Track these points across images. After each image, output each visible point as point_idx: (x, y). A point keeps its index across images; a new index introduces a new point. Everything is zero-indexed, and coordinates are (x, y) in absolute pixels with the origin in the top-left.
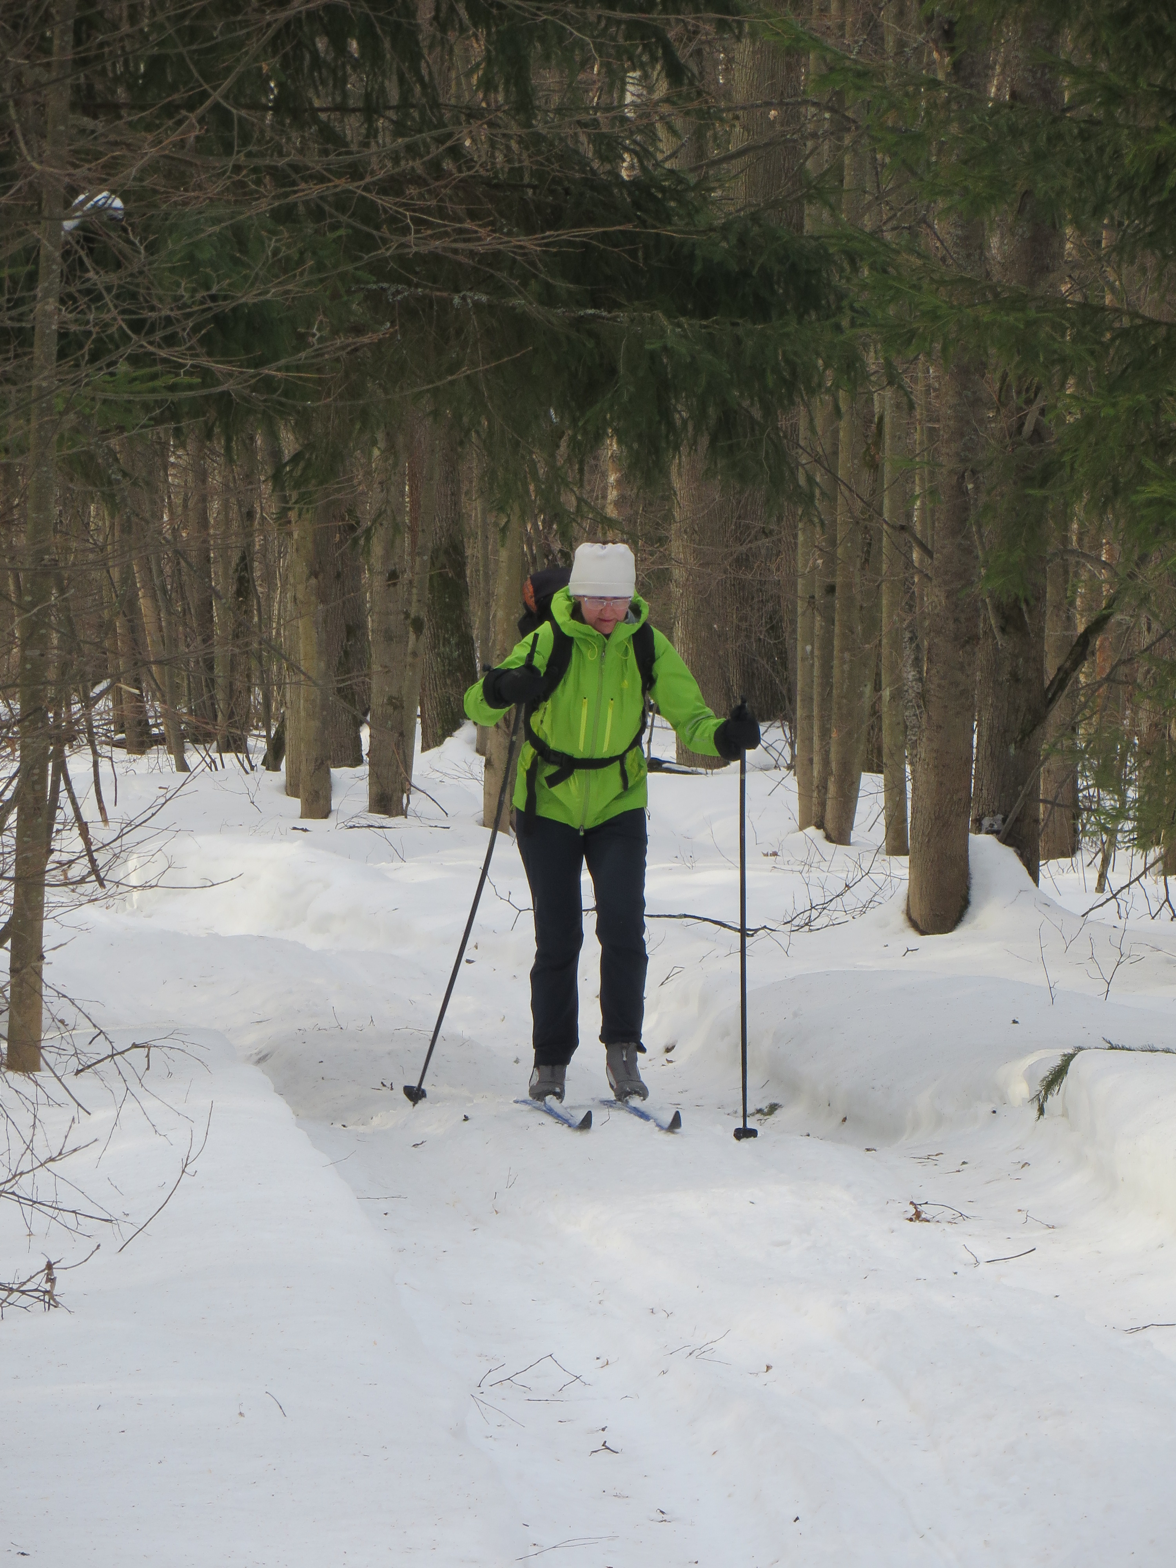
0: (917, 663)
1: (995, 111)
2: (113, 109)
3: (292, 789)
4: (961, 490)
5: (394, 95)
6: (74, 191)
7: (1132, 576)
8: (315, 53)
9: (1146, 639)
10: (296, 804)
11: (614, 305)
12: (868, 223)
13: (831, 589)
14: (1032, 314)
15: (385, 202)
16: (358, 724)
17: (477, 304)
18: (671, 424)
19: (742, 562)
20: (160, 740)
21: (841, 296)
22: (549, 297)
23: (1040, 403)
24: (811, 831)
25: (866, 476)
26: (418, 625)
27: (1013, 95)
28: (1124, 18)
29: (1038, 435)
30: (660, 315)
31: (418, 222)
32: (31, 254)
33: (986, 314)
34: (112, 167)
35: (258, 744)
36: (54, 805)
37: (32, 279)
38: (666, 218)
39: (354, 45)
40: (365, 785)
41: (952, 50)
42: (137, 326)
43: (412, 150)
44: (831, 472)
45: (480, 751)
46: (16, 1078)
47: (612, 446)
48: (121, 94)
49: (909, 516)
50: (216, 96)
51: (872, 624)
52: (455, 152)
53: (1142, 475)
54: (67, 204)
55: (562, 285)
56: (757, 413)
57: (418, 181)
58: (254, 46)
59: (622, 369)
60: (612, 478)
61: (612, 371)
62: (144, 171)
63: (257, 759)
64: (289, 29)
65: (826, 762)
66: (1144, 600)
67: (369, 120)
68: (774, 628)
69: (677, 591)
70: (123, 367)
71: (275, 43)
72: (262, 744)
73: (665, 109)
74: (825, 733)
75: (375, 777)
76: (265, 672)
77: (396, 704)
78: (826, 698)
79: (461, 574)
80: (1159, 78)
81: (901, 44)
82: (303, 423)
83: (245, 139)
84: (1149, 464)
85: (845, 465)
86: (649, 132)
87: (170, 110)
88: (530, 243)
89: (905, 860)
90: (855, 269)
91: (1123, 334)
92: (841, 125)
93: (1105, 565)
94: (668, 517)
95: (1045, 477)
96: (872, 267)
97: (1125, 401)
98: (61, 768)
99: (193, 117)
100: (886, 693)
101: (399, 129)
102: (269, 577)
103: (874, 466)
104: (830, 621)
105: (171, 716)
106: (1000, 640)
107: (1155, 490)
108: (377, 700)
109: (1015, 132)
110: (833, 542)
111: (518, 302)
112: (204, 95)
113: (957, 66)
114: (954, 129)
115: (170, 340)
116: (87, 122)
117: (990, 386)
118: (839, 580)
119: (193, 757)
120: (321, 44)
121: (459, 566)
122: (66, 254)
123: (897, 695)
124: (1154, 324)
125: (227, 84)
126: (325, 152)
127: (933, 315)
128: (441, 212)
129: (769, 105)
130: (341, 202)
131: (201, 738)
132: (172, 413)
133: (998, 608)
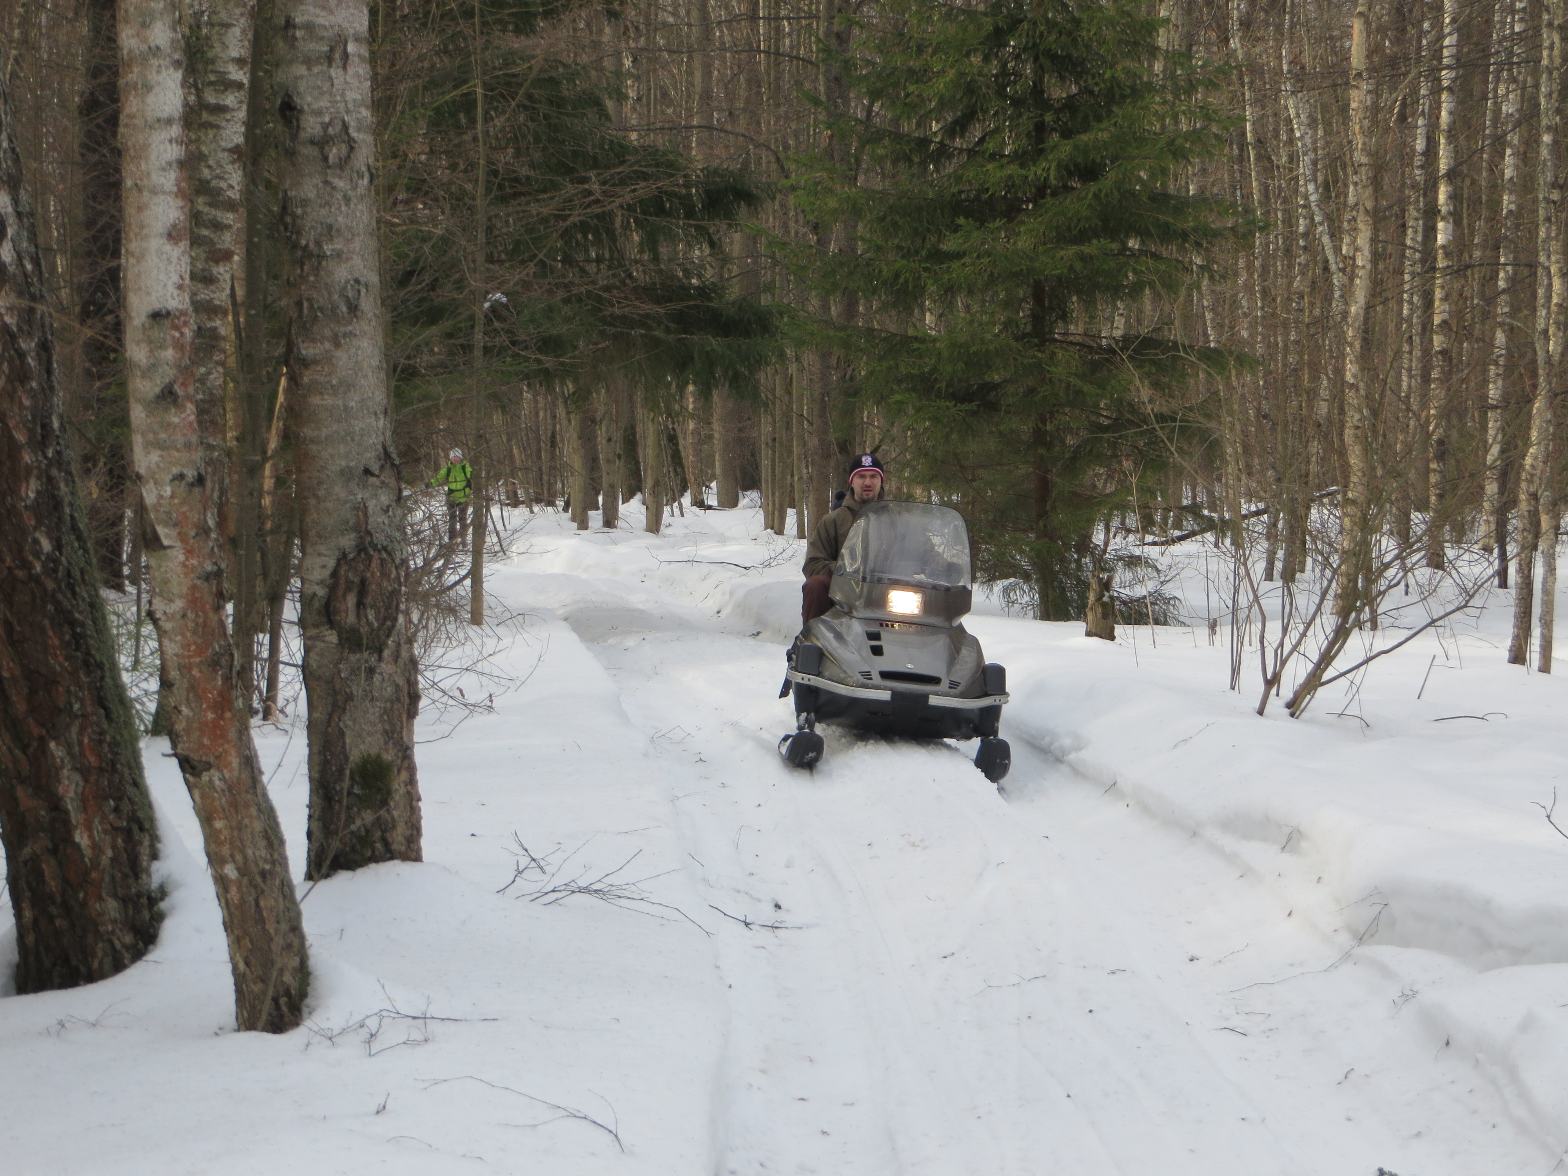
0: (807, 467)
1: (834, 256)
2: (500, 262)
3: (573, 519)
4: (823, 400)
5: (607, 256)
6: (488, 293)
7: (889, 431)
8: (577, 241)
9: (893, 456)
10: (575, 525)
11: (692, 333)
12: (785, 301)
13: (774, 440)
14: (849, 332)
15: (605, 295)
16: (598, 494)
17: (641, 335)
18: (715, 378)
19: (741, 430)
20: (523, 503)
21: (777, 328)
22: (668, 331)
23: (852, 367)
24: (769, 530)
25: (787, 397)
26: (619, 457)
27: (840, 250)
28: (882, 219)
29: (852, 379)
30: (710, 337)
31: (618, 302)
32: (472, 318)
33: (832, 333)
34: (501, 284)
35: (560, 503)
36: (486, 526)
37: (473, 327)
38: (711, 299)
39: (590, 237)
40: (601, 517)
41: (817, 234)
42: (513, 343)
43: (614, 275)
44: (774, 394)
45: (644, 504)
46: (475, 627)
47: (691, 388)
48: (503, 256)
49: (803, 410)
50: (541, 256)
51: (790, 452)
52: (630, 276)
53: (892, 392)
54: (485, 297)
55: (672, 326)
56: (746, 373)
57: (617, 288)
58: (555, 236)
59: (696, 357)
60: (691, 400)
61: (692, 358)
62: (515, 285)
63: (560, 509)
64: (567, 231)
65: (774, 504)
66: (893, 441)
67: (598, 265)
68: (753, 455)
69: (716, 442)
70: (508, 359)
71: (562, 236)
72: (562, 503)
73: (709, 259)
74: (773, 494)
75: (605, 514)
76: (562, 476)
77: (612, 486)
78: (773, 481)
79: (635, 437)
80: (896, 241)
81: (797, 233)
82: (575, 381)
83: (552, 273)
84: (895, 387)
85: (779, 392)
86: (702, 266)
87: (523, 262)
88: (660, 310)
89: (805, 541)
90: (782, 318)
91: (884, 339)
92: (775, 263)
93: (878, 427)
94: (712, 415)
95: (856, 393)
96: (789, 317)
97: (885, 364)
98: (488, 510)
99: (532, 264)
100: (796, 478)
101: (610, 268)
102: (562, 440)
103: (790, 393)
104: (774, 452)
105: (527, 492)
106: (839, 456)
107: (897, 397)
108: (605, 485)
109: (842, 264)
110: (774, 421)
111: (656, 333)
112: (535, 256)
113: (819, 240)
114: (818, 263)
115: (526, 348)
116: (492, 266)
117: (833, 362)
118: (777, 436)
119: (536, 509)
120: (579, 236)
121: (634, 434)
122: (486, 317)
123: (801, 478)
124: (896, 335)
125: (545, 251)
126: (582, 277)
127: (812, 334)
128: (626, 298)
129: (747, 257)
130: (589, 294)
131: (538, 501)
132: (527, 377)
133: (839, 445)
